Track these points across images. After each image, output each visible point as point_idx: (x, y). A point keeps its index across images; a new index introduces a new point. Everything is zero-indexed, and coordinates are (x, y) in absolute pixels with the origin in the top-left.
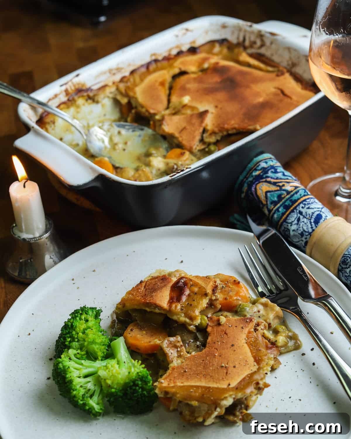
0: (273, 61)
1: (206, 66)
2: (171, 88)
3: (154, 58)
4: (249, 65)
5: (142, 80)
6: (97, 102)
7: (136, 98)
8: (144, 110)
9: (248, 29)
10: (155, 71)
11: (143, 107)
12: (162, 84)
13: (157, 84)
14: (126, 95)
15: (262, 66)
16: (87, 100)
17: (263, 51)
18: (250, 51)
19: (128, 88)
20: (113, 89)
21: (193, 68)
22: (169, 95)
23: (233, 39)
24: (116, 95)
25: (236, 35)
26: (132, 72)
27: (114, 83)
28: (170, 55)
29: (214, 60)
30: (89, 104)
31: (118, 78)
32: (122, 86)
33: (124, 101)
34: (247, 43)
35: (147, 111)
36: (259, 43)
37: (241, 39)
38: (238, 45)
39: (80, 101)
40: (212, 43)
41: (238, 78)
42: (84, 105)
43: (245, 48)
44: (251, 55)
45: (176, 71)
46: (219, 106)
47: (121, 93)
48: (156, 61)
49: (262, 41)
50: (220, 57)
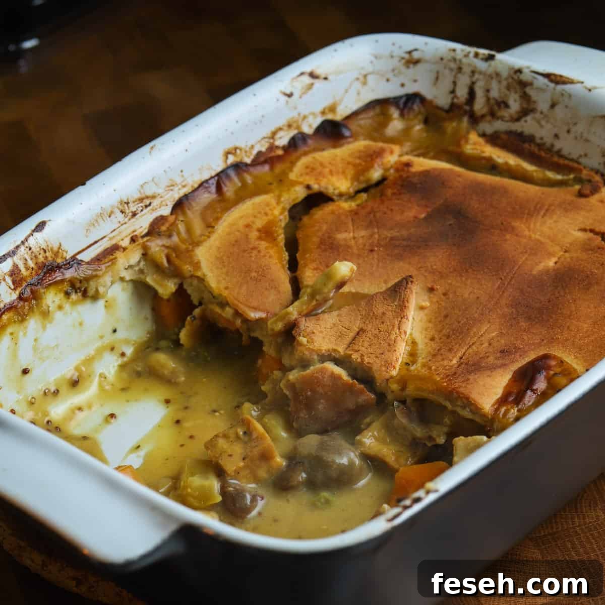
0: (559, 153)
1: (376, 174)
2: (292, 245)
3: (231, 159)
4: (493, 168)
5: (210, 226)
6: (96, 297)
7: (201, 280)
8: (228, 313)
9: (482, 65)
10: (240, 198)
11: (224, 304)
12: (267, 233)
13: (254, 234)
14: (173, 272)
15: (529, 167)
16: (67, 294)
17: (528, 126)
18: (488, 127)
19: (173, 253)
20: (135, 257)
21: (342, 184)
22: (293, 265)
23: (439, 96)
24: (141, 271)
25: (446, 84)
26: (179, 205)
27: (133, 240)
28: (272, 148)
29: (393, 157)
30: (74, 304)
31: (143, 223)
32: (156, 246)
33: (167, 288)
34: (479, 105)
35: (237, 313)
36: (515, 105)
37: (462, 93)
38: (454, 110)
39: (52, 298)
40: (381, 105)
41: (474, 205)
42: (60, 307)
43: (475, 120)
44: (493, 139)
45: (300, 193)
46: (440, 289)
47: (157, 267)
48: (238, 167)
49: (525, 97)
50: (407, 146)
